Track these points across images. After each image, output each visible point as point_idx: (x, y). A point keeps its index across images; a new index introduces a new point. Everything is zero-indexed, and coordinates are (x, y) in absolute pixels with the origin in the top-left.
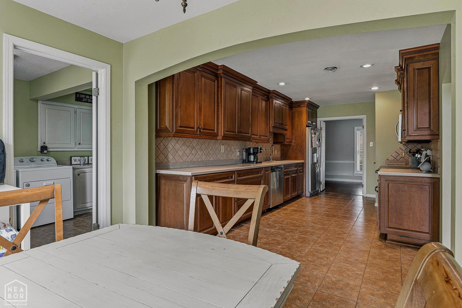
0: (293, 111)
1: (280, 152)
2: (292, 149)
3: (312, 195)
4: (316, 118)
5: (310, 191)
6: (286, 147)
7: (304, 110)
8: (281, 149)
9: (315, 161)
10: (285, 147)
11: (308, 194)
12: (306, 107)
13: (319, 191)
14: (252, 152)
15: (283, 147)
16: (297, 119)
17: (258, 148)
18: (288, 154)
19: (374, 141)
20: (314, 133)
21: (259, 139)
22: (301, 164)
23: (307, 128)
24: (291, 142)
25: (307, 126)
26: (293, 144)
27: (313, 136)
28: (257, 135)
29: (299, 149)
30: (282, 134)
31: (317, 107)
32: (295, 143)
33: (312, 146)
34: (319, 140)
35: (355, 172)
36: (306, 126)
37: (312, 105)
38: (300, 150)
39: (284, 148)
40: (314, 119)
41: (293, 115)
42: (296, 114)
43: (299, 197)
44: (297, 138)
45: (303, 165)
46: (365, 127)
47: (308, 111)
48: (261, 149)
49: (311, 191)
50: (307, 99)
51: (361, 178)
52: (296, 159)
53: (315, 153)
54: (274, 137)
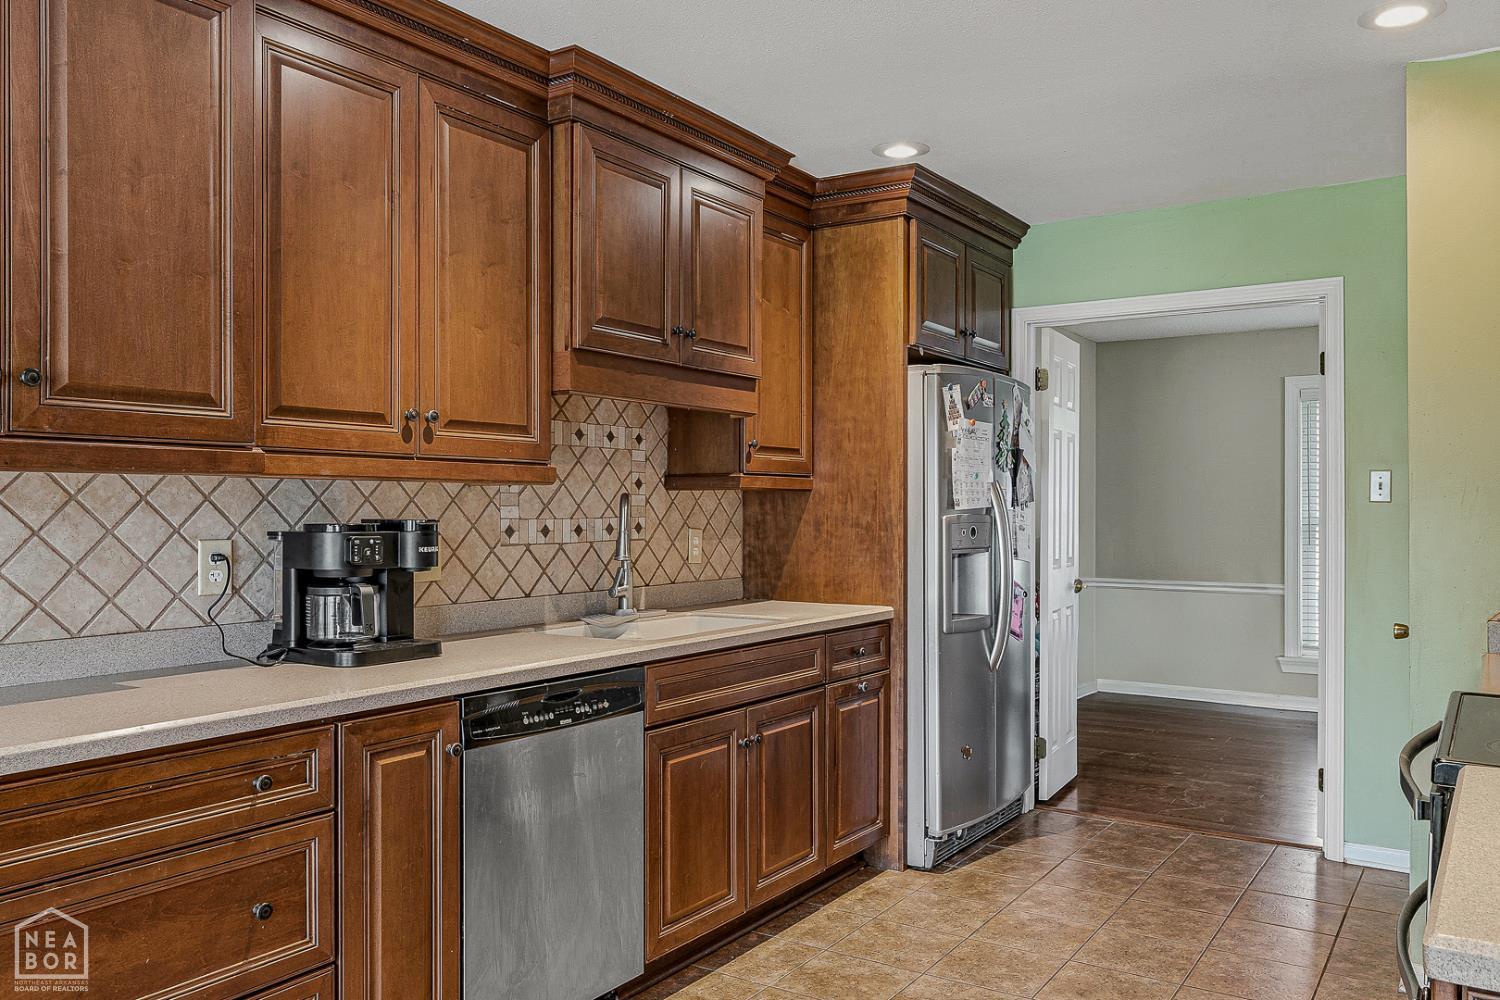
0: (822, 251)
1: (734, 543)
2: (818, 525)
3: (950, 855)
4: (1005, 302)
5: (936, 829)
6: (774, 508)
7: (892, 238)
8: (746, 523)
9: (982, 606)
10: (768, 507)
11: (920, 852)
12: (908, 219)
13: (1029, 804)
14: (330, 559)
15: (755, 508)
16: (843, 308)
17: (398, 526)
18: (791, 557)
19: (1398, 465)
20: (967, 405)
21: (399, 446)
22: (873, 632)
23: (915, 372)
24: (807, 471)
25: (914, 358)
26: (818, 485)
27: (958, 426)
28: (378, 418)
29: (858, 525)
30: (720, 417)
31: (1007, 231)
32: (833, 478)
33: (951, 504)
34: (1017, 454)
35: (1290, 653)
36: (901, 355)
37: (960, 210)
38: (868, 528)
39: (764, 514)
40: (986, 317)
41: (820, 282)
42: (842, 274)
43: (859, 866)
44: (847, 445)
45: (884, 637)
46: (1334, 364)
47: (922, 246)
48: (427, 533)
49: (943, 827)
50: (901, 153)
51: (1309, 683)
52: (838, 592)
53: (977, 549)
54: (671, 434)
